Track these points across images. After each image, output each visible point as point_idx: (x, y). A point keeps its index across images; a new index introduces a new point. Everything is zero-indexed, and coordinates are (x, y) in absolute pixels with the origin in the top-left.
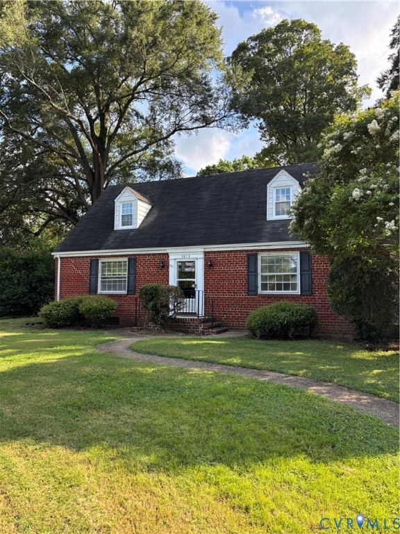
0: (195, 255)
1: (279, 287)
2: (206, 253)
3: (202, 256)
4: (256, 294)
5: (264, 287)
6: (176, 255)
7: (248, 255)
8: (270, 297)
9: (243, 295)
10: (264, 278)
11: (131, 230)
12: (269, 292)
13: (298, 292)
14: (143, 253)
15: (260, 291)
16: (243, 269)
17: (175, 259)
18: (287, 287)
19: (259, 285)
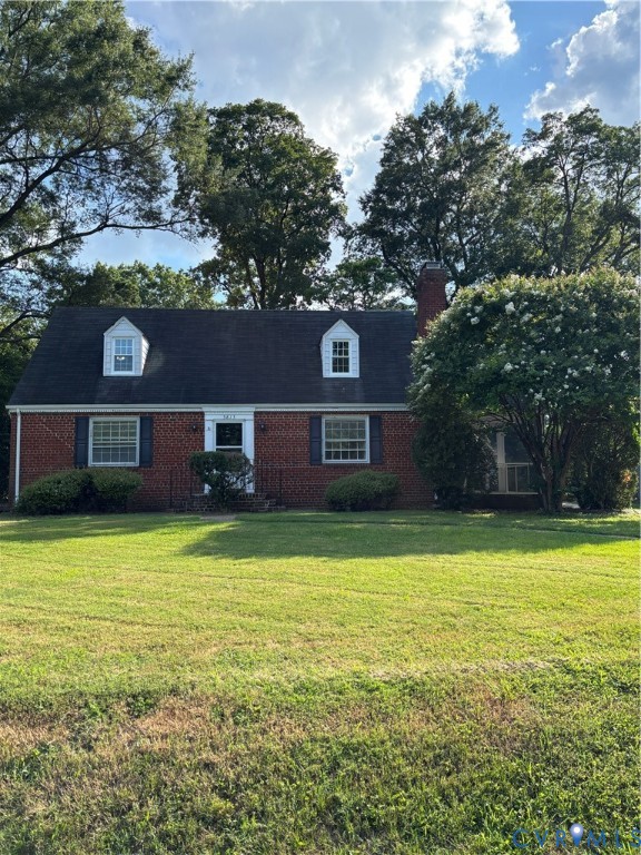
0: (243, 416)
1: (345, 455)
2: (256, 414)
3: (252, 417)
4: (321, 464)
5: (329, 455)
6: (214, 415)
7: (311, 418)
8: (336, 466)
9: (305, 465)
10: (329, 445)
11: (133, 378)
12: (333, 461)
13: (367, 460)
14: (164, 410)
15: (324, 461)
16: (305, 434)
17: (213, 421)
18: (353, 455)
19: (324, 454)
